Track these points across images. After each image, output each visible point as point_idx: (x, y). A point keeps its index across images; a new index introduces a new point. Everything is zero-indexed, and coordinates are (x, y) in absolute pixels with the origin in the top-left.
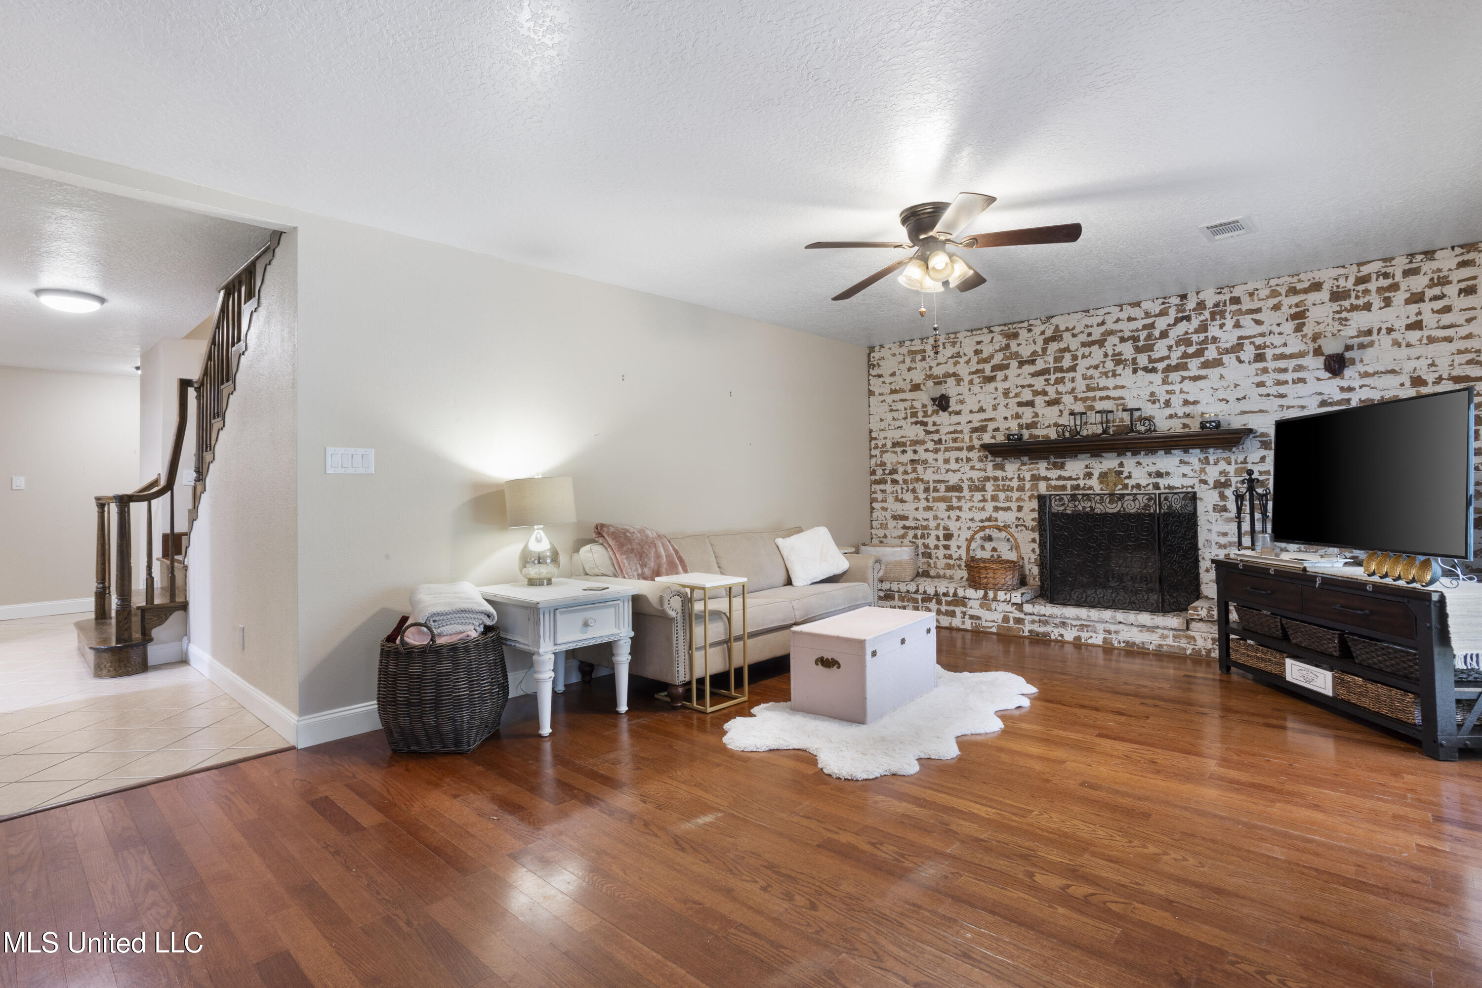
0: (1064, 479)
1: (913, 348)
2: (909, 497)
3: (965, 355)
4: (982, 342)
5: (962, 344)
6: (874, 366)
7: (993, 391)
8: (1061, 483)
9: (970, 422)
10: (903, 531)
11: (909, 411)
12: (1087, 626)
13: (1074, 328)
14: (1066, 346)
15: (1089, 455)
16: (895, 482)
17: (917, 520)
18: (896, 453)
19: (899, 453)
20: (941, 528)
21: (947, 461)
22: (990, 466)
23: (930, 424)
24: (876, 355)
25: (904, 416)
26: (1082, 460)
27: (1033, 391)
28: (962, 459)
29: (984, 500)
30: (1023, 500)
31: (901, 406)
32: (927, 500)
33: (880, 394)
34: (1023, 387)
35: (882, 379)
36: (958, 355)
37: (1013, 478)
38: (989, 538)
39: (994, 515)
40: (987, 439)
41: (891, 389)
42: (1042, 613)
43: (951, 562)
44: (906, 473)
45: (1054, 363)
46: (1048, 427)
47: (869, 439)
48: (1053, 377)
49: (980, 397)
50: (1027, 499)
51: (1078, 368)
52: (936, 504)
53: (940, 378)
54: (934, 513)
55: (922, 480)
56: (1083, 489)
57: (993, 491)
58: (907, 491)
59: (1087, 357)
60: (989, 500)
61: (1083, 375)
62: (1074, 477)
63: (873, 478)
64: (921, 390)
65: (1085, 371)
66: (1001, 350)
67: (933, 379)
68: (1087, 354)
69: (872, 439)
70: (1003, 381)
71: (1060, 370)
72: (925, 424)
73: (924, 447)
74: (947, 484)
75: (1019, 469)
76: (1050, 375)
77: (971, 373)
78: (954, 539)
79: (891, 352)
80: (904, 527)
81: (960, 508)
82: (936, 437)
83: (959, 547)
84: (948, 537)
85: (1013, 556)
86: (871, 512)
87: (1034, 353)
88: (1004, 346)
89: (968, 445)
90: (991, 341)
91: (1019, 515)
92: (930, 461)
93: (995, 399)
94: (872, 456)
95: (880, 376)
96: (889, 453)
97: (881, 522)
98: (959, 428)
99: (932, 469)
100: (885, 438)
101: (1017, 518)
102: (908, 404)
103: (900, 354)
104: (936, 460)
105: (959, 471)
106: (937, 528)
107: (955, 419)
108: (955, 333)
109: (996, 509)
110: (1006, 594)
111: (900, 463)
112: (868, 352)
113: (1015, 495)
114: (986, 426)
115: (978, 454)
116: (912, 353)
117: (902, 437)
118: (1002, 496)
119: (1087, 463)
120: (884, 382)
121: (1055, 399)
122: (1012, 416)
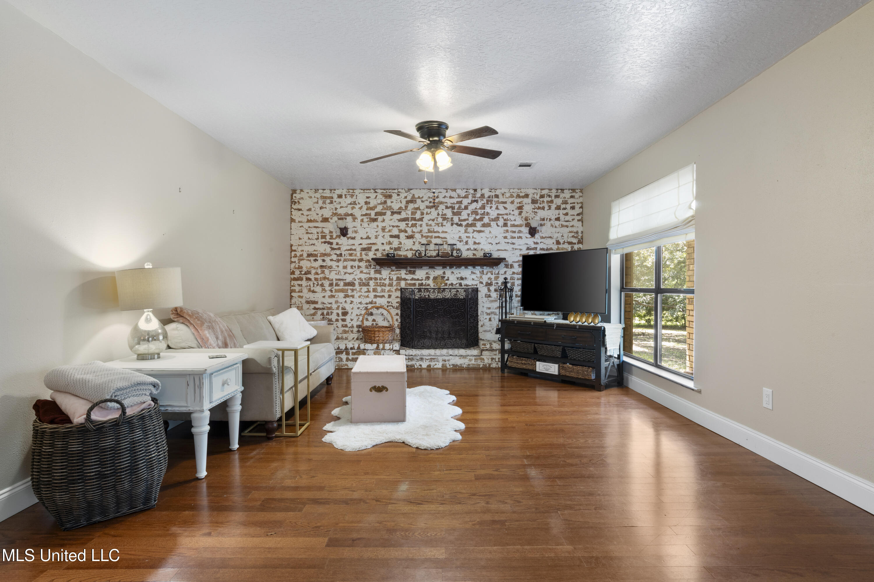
0: (415, 280)
1: (325, 195)
2: (318, 289)
3: (359, 203)
4: (370, 197)
5: (357, 197)
6: (295, 202)
7: (376, 227)
8: (413, 282)
9: (361, 244)
10: (314, 311)
11: (320, 235)
12: (434, 359)
13: (422, 197)
14: (418, 206)
15: (428, 267)
16: (309, 279)
17: (324, 303)
18: (310, 260)
19: (312, 261)
20: (340, 308)
21: (345, 267)
22: (372, 271)
23: (335, 243)
24: (297, 196)
25: (316, 237)
26: (425, 270)
27: (399, 229)
28: (355, 267)
29: (368, 291)
30: (392, 291)
31: (314, 231)
32: (331, 291)
33: (299, 222)
34: (393, 226)
35: (301, 212)
36: (355, 203)
37: (386, 279)
38: (371, 314)
39: (374, 300)
40: (371, 255)
41: (308, 219)
42: (411, 354)
43: (347, 329)
44: (317, 273)
45: (411, 215)
46: (406, 250)
47: (290, 251)
48: (410, 223)
49: (367, 230)
50: (394, 291)
51: (424, 219)
52: (337, 294)
53: (342, 216)
54: (335, 299)
55: (328, 279)
56: (425, 285)
57: (374, 286)
58: (318, 285)
59: (428, 214)
60: (372, 291)
61: (426, 224)
62: (420, 279)
63: (292, 276)
64: (329, 222)
65: (427, 222)
66: (381, 204)
67: (337, 216)
68: (429, 212)
69: (292, 251)
70: (382, 222)
71: (414, 219)
72: (331, 244)
73: (330, 258)
74: (345, 281)
75: (390, 274)
76: (409, 221)
77: (362, 215)
78: (348, 315)
79: (309, 195)
80: (315, 308)
81: (353, 296)
82: (338, 252)
83: (352, 320)
84: (345, 314)
85: (386, 324)
86: (291, 299)
87: (400, 208)
88: (383, 201)
89: (359, 258)
90: (376, 198)
91: (389, 300)
92: (334, 267)
93: (377, 232)
94: (292, 262)
95: (300, 210)
96: (305, 261)
97: (298, 305)
98: (353, 248)
99: (335, 272)
100: (302, 251)
101: (388, 302)
102: (319, 230)
103: (315, 197)
104: (338, 266)
105: (353, 273)
106: (338, 308)
107: (351, 242)
108: (353, 190)
109: (376, 296)
110: (390, 345)
111: (313, 267)
112: (291, 193)
113: (387, 288)
114: (371, 247)
115: (365, 264)
116: (323, 197)
117: (315, 251)
118: (379, 289)
119: (427, 271)
120: (302, 214)
121: (411, 235)
122: (386, 243)
